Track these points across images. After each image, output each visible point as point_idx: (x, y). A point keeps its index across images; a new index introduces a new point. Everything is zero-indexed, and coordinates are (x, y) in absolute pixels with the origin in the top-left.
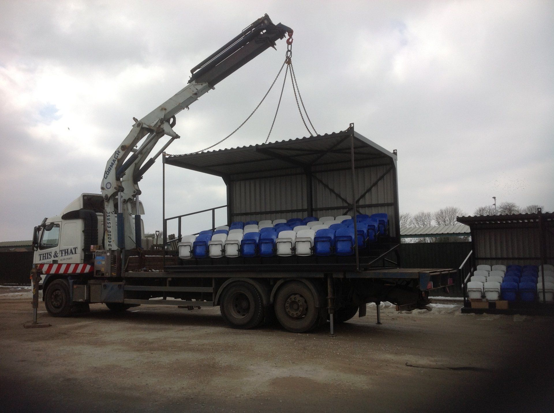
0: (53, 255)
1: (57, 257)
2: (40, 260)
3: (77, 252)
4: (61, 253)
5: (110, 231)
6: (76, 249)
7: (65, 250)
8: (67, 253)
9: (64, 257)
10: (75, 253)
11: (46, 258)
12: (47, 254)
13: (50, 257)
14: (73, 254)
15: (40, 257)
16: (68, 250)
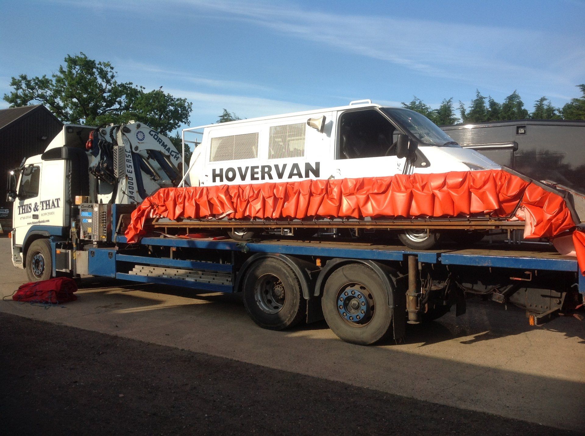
0: (33, 207)
1: (37, 210)
2: (20, 214)
3: (59, 205)
4: (41, 205)
5: (132, 178)
6: (59, 200)
7: (46, 201)
8: (48, 206)
9: (45, 211)
10: (58, 206)
11: (26, 211)
12: (26, 206)
13: (30, 210)
14: (55, 206)
15: (20, 209)
16: (49, 201)
